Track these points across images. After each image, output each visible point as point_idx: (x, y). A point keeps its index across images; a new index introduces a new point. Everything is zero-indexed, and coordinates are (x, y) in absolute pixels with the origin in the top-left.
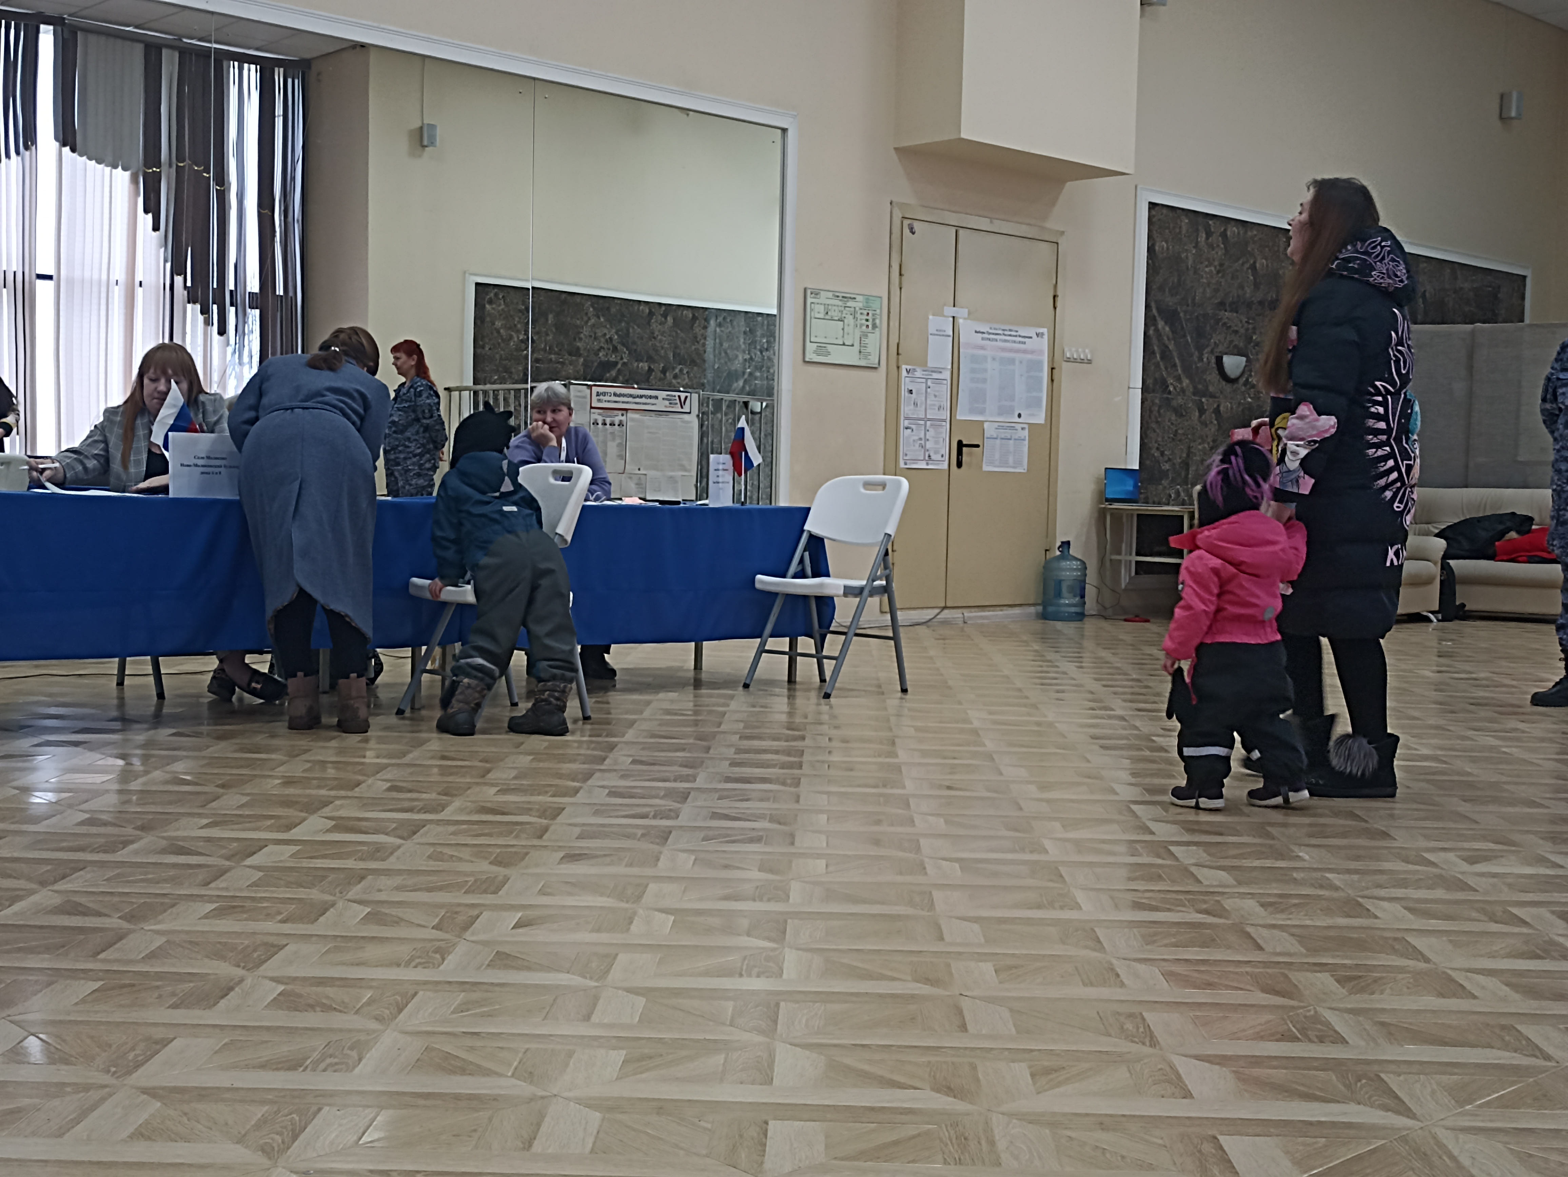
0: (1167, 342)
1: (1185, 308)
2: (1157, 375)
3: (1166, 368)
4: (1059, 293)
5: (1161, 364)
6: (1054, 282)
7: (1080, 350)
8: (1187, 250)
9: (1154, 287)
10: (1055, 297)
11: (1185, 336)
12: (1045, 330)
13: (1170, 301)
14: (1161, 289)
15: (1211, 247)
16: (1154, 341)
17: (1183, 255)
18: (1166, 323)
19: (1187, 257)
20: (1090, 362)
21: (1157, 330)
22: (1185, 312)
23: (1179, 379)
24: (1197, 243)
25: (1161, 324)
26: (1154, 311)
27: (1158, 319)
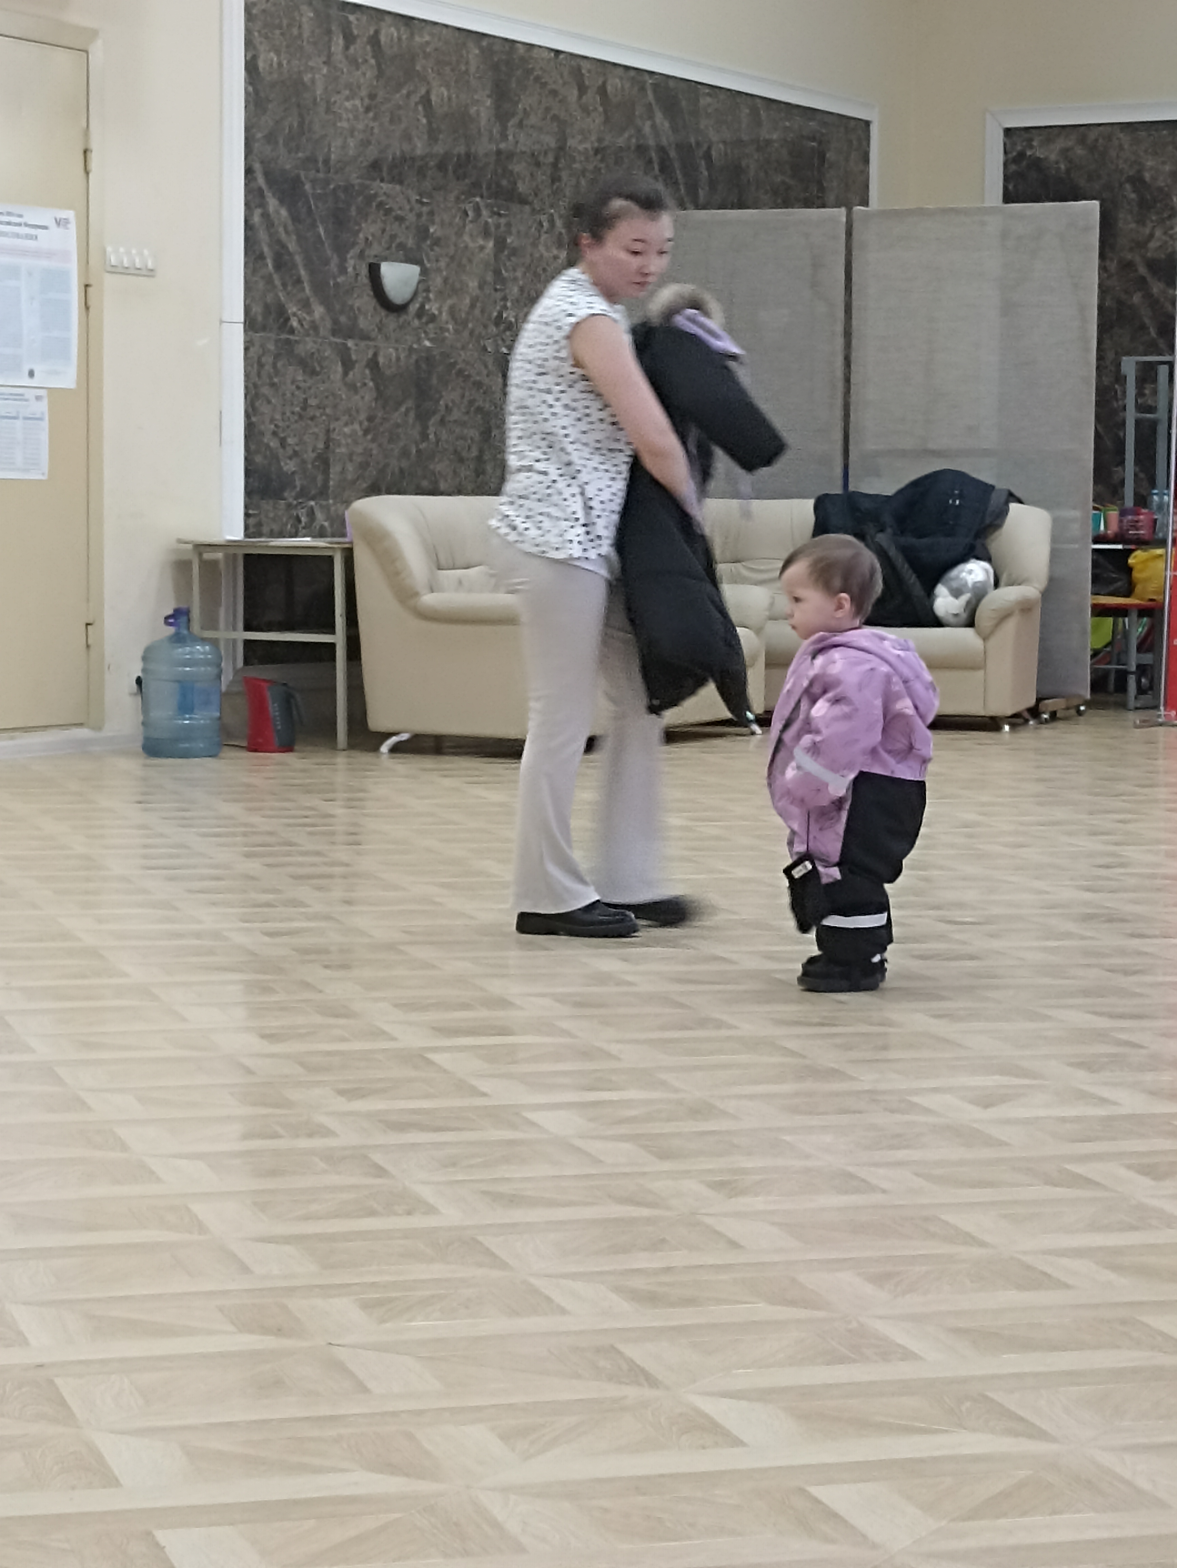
0: (283, 236)
1: (312, 174)
2: (269, 298)
3: (284, 285)
4: (94, 145)
5: (276, 277)
6: (85, 125)
7: (134, 251)
8: (312, 68)
9: (259, 135)
10: (85, 152)
11: (314, 225)
12: (70, 214)
13: (287, 162)
14: (270, 138)
15: (354, 63)
16: (263, 235)
17: (307, 78)
18: (282, 201)
19: (313, 81)
20: (151, 273)
21: (265, 215)
22: (314, 182)
23: (306, 305)
24: (330, 55)
25: (272, 203)
26: (261, 181)
27: (268, 194)
